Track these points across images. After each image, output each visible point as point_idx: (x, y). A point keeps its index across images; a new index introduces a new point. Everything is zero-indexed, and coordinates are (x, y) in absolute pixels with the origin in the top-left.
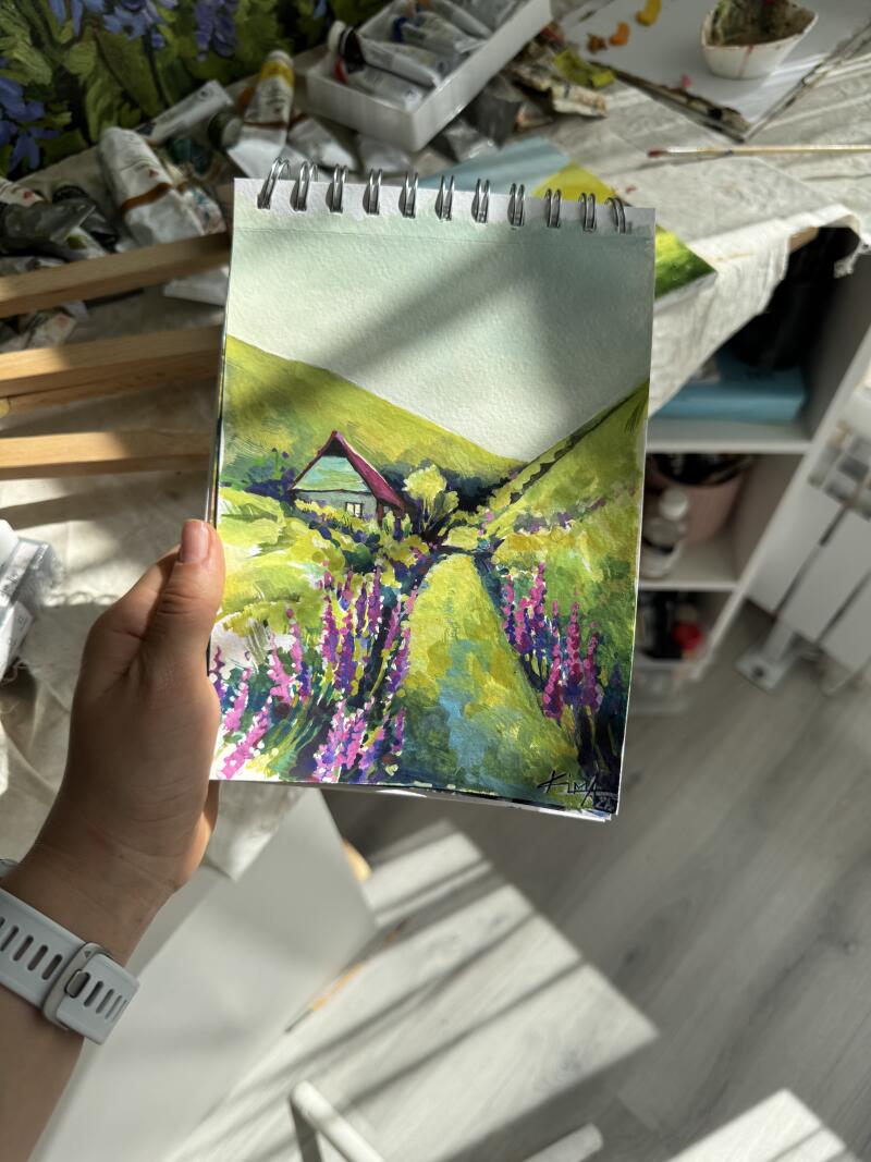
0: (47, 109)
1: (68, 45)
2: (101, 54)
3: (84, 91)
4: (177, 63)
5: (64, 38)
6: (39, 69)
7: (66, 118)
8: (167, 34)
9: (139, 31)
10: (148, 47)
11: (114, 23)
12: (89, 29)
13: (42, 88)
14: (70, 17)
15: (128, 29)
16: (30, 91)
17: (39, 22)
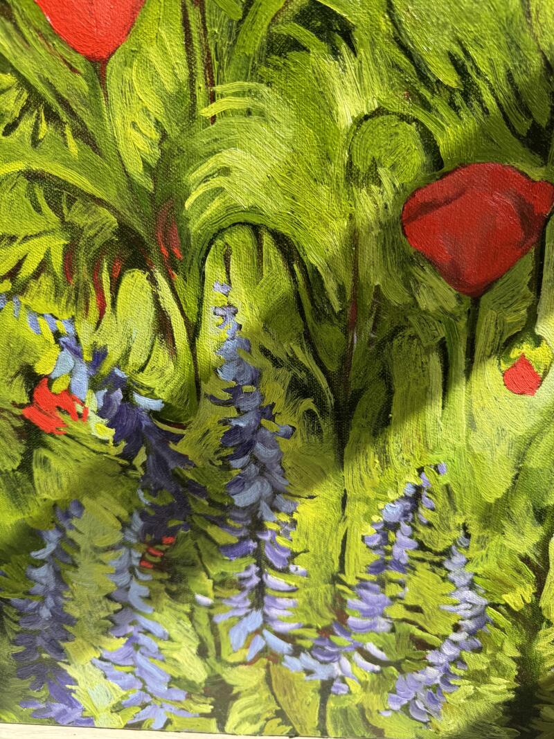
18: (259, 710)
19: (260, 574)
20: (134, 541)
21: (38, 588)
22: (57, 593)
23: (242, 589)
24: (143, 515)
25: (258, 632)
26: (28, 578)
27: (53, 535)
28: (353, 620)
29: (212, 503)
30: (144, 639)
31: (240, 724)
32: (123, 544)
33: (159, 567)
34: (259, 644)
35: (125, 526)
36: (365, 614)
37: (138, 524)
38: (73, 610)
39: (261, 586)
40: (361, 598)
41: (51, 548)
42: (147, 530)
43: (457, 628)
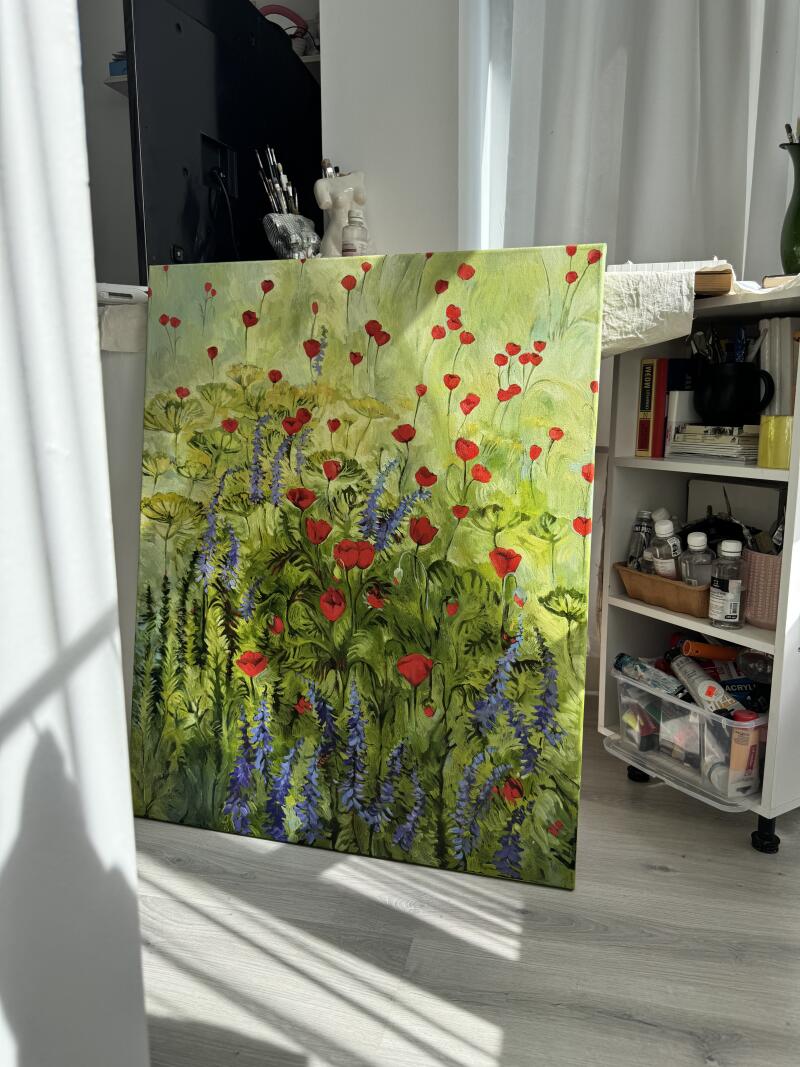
0: (324, 828)
1: (342, 813)
2: (352, 822)
3: (341, 830)
4: (381, 841)
5: (342, 810)
6: (328, 815)
7: (330, 835)
8: (383, 830)
9: (371, 822)
10: (372, 829)
11: (362, 815)
12: (351, 813)
13: (326, 821)
14: (347, 805)
15: (367, 820)
16: (321, 820)
17: (335, 800)
18: (347, 837)
19: (354, 773)
20: (317, 754)
21: (282, 772)
22: (289, 774)
23: (348, 778)
24: (322, 746)
25: (351, 798)
26: (280, 766)
27: (293, 750)
28: (382, 796)
29: (343, 744)
30: (313, 798)
31: (340, 845)
32: (314, 756)
33: (323, 766)
34: (351, 804)
35: (316, 749)
36: (387, 794)
37: (320, 749)
38: (292, 783)
39: (354, 777)
40: (385, 787)
41: (291, 755)
42: (322, 751)
43: (416, 804)
